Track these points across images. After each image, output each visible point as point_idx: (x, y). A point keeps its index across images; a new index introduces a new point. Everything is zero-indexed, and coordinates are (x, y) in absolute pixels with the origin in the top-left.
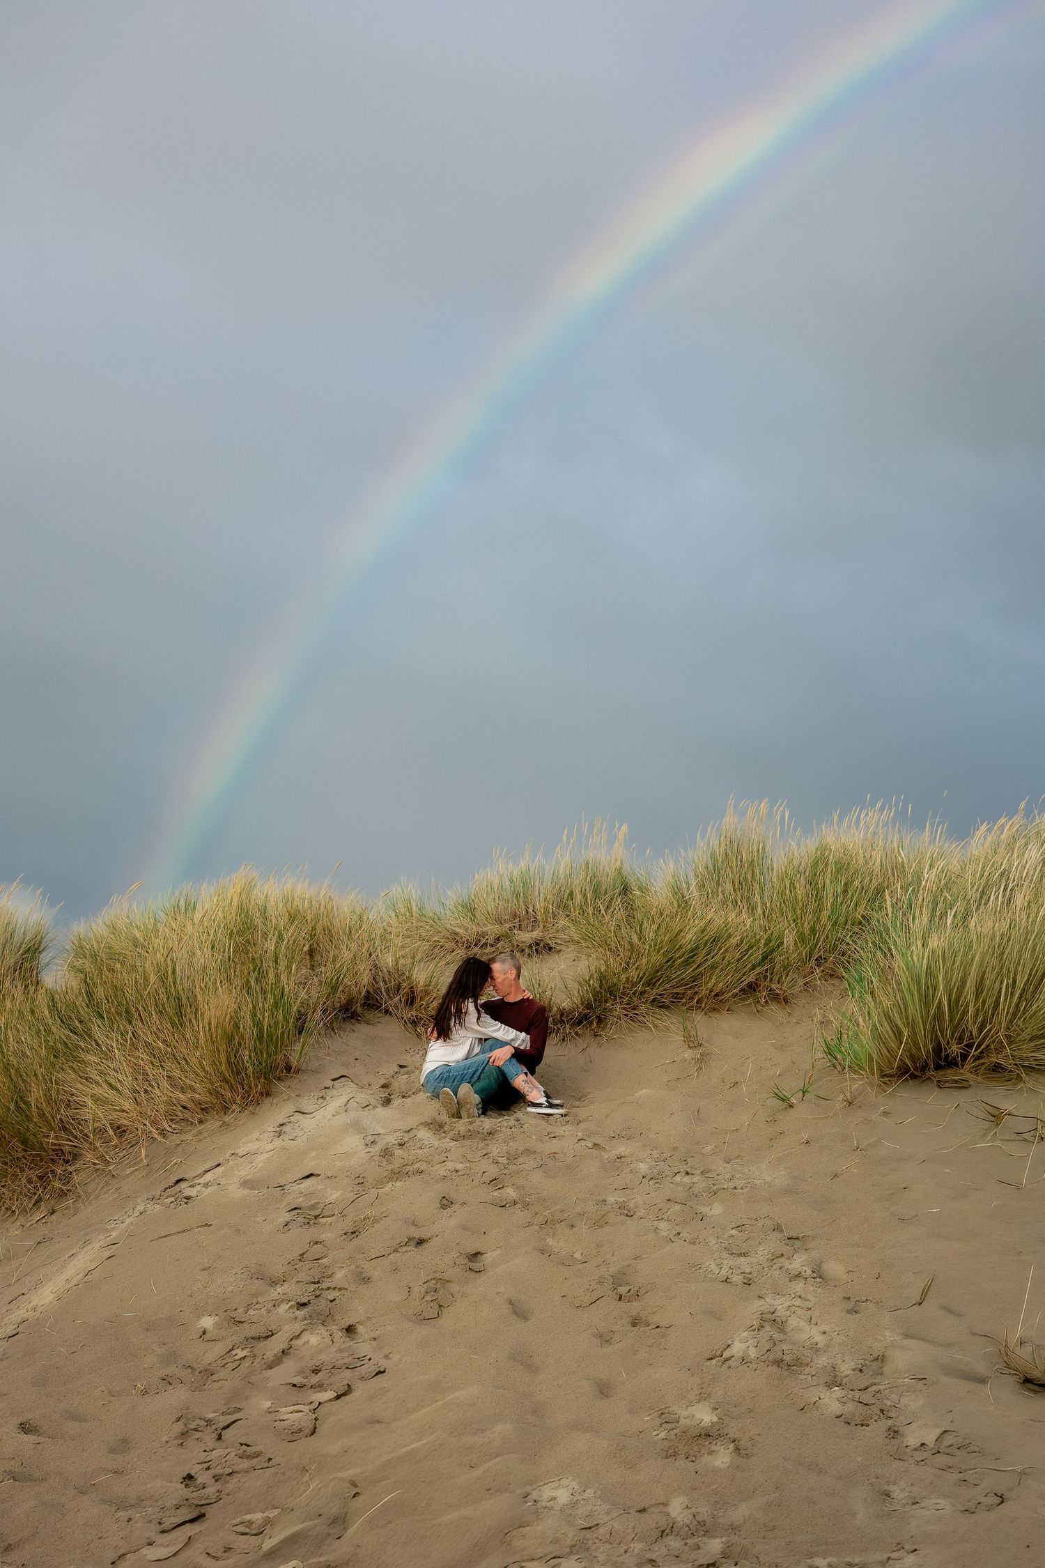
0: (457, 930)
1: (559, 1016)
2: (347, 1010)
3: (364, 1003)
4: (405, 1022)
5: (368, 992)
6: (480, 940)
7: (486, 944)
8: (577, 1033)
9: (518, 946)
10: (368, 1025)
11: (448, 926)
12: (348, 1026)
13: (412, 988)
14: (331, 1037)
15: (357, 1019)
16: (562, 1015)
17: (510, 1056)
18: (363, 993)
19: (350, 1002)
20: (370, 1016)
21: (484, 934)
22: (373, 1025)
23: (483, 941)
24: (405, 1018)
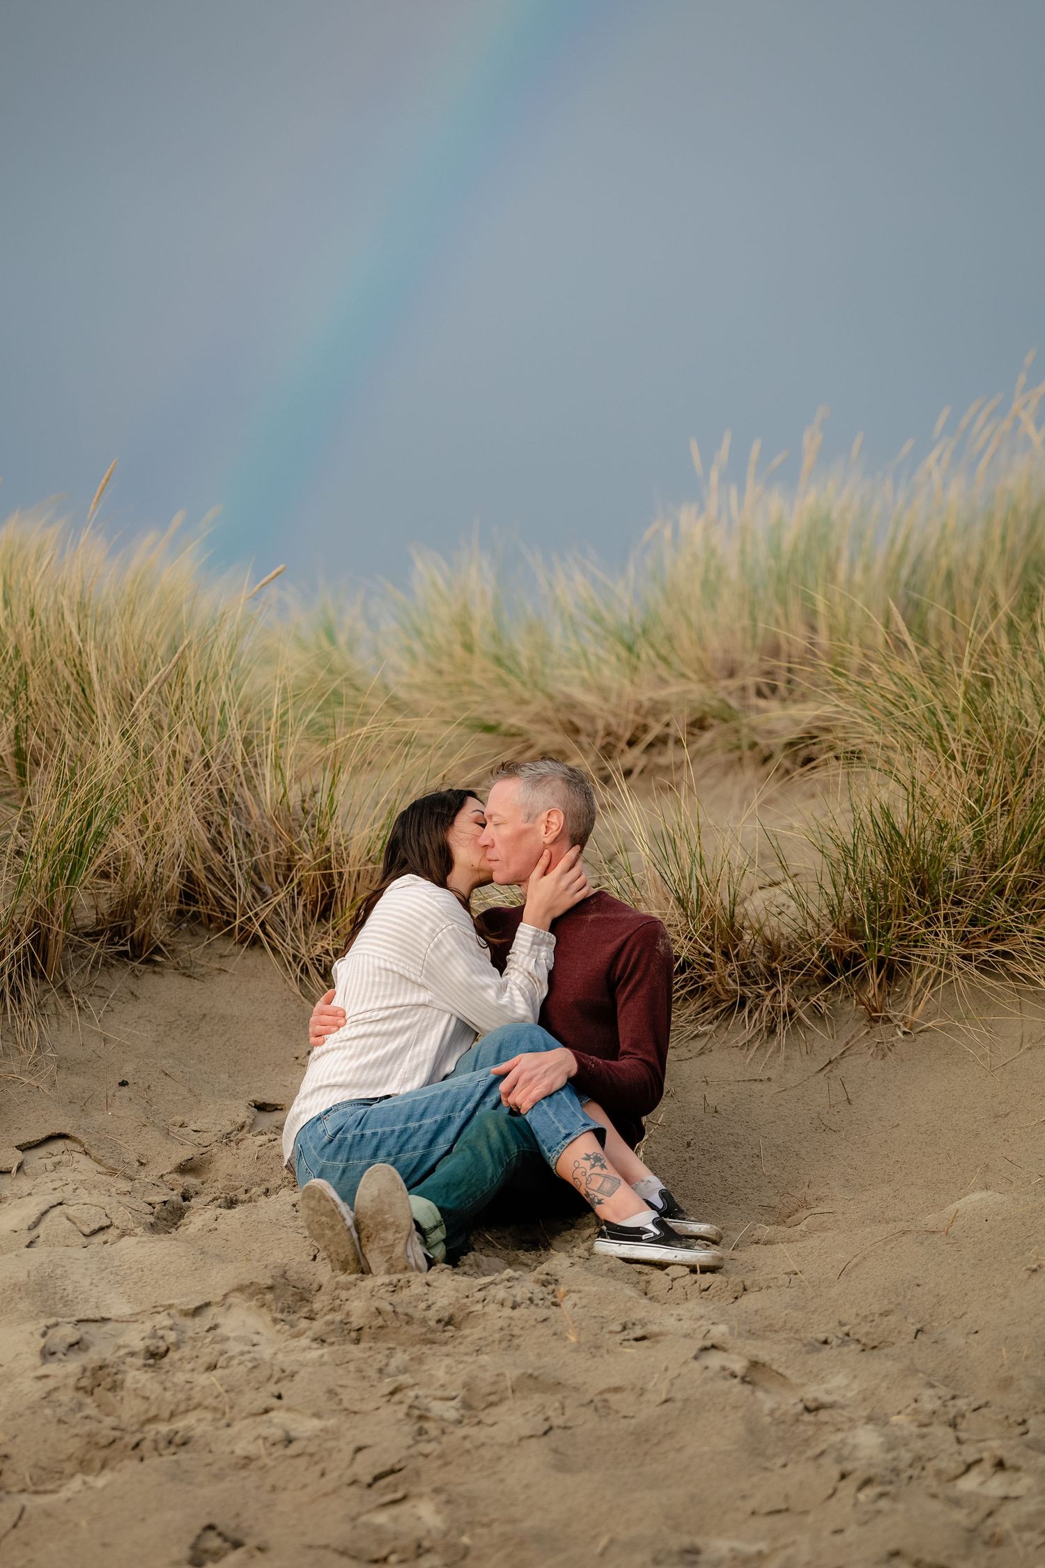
0: (579, 694)
1: (761, 959)
2: (119, 932)
3: (180, 913)
4: (305, 970)
5: (189, 877)
6: (645, 729)
7: (662, 741)
8: (815, 1012)
9: (753, 745)
10: (185, 981)
11: (557, 688)
12: (120, 980)
13: (327, 865)
14: (57, 1014)
15: (149, 961)
16: (773, 956)
17: (561, 1081)
18: (174, 879)
19: (129, 907)
20: (191, 950)
21: (656, 709)
22: (202, 978)
23: (656, 730)
24: (306, 959)
